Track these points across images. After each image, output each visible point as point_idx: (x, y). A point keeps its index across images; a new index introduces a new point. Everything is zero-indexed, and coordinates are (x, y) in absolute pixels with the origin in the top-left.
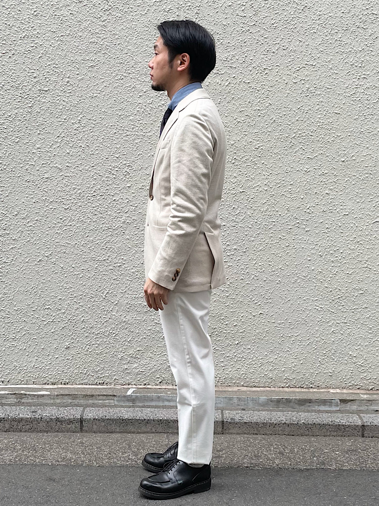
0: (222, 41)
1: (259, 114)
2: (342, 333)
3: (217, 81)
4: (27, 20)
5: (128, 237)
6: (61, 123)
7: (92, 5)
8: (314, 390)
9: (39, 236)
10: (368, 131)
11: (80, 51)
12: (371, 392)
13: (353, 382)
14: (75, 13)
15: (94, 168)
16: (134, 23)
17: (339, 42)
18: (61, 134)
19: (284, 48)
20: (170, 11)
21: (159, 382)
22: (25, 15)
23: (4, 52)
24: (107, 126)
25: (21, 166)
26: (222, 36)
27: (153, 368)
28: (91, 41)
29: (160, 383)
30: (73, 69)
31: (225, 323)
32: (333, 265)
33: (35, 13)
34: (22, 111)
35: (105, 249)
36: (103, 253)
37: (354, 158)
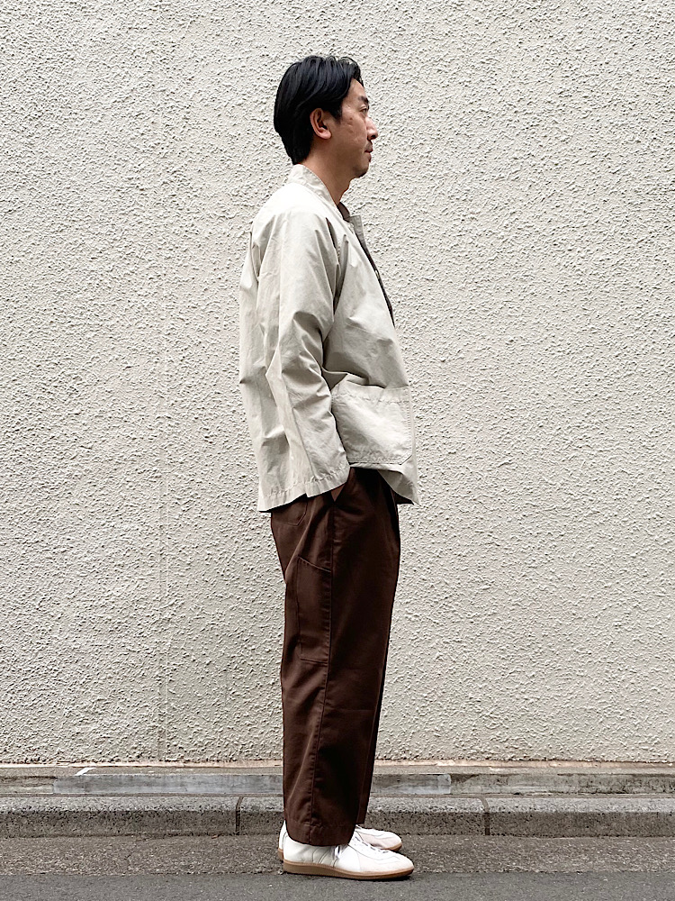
0: (228, 163)
2: (454, 659)
3: (224, 230)
5: (77, 501)
8: (410, 763)
10: (483, 309)
12: (509, 764)
13: (477, 747)
15: (17, 382)
17: (427, 160)
20: (140, 116)
21: (136, 755)
24: (36, 310)
26: (228, 155)
27: (124, 731)
28: (8, 169)
29: (138, 757)
31: (250, 648)
32: (433, 541)
35: (38, 524)
36: (35, 530)
37: (461, 355)
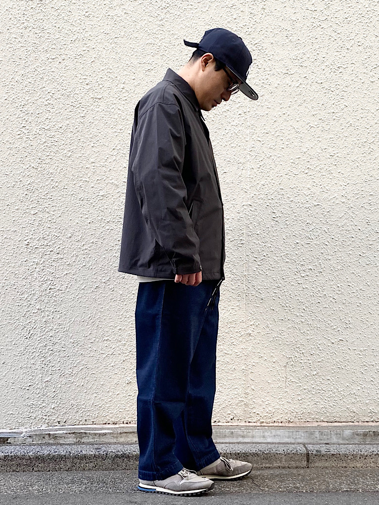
0: (291, 38)
1: (333, 118)
4: (78, 21)
6: (116, 134)
7: (148, 4)
9: (96, 260)
11: (136, 54)
14: (131, 12)
16: (194, 22)
18: (116, 146)
19: (359, 44)
20: (234, 7)
22: (76, 17)
23: (53, 57)
25: (74, 183)
26: (291, 32)
28: (148, 42)
30: (129, 74)
33: (87, 14)
34: (74, 122)
